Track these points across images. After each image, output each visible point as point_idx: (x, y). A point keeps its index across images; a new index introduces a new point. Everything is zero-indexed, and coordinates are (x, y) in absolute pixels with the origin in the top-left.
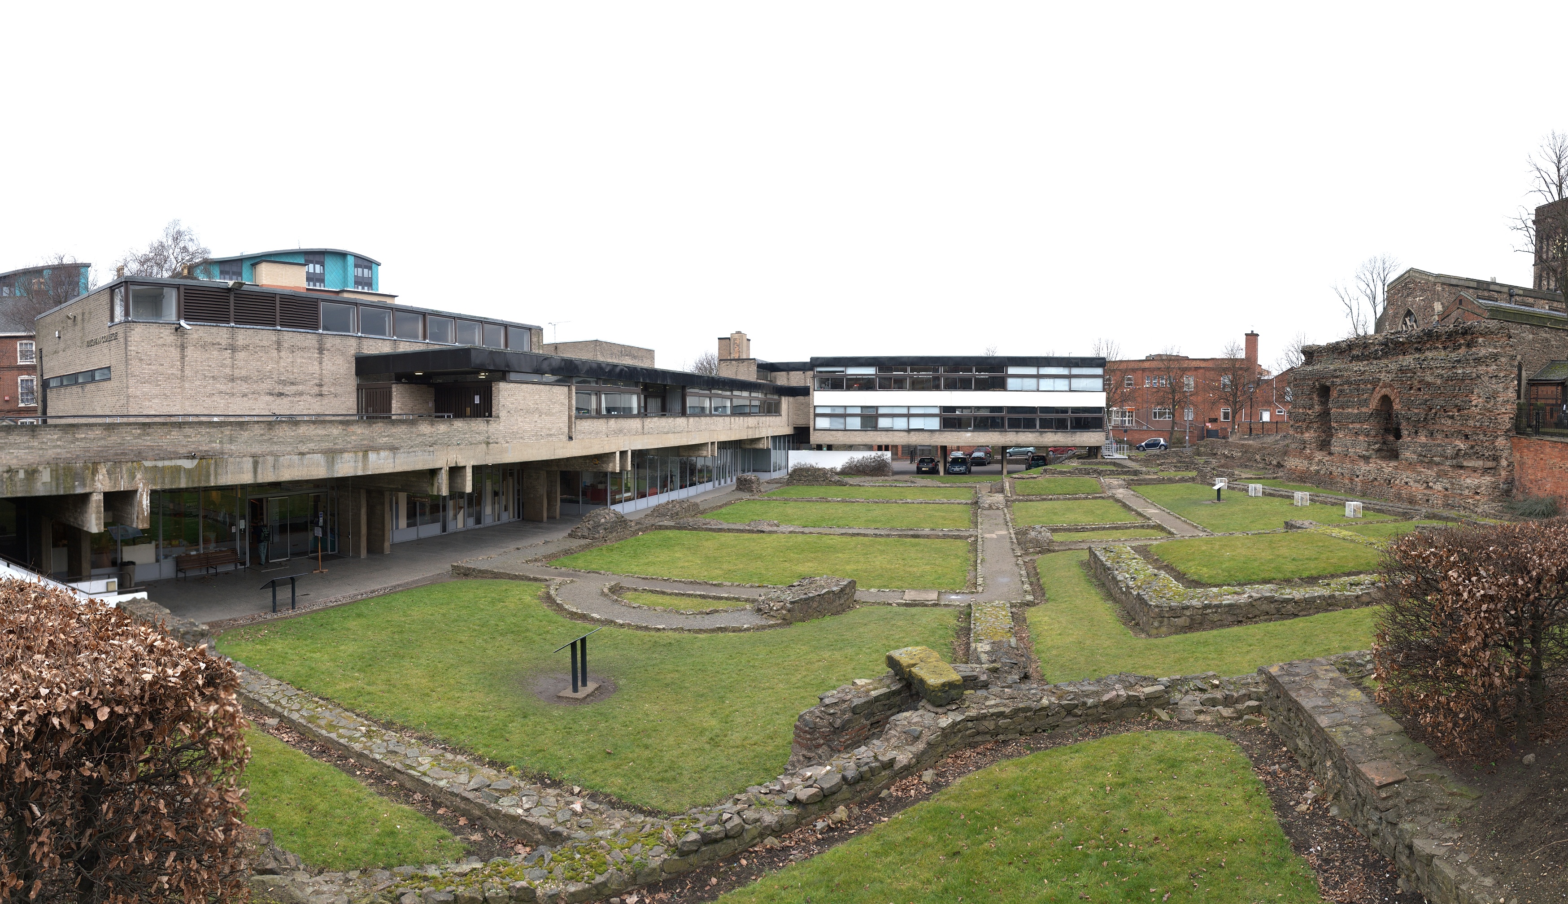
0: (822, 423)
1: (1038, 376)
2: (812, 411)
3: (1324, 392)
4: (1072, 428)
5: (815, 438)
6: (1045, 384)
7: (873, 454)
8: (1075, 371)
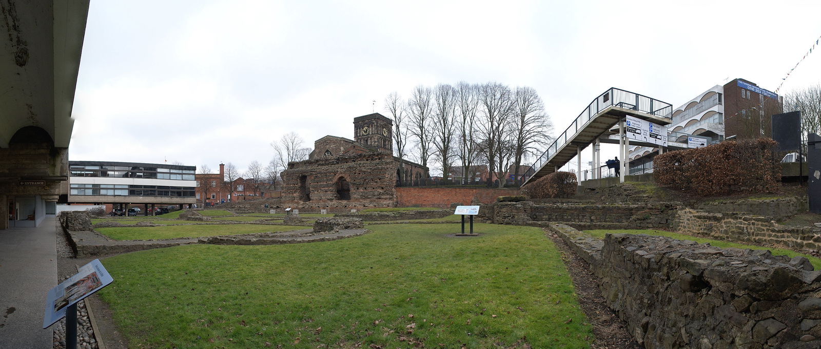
0: (74, 192)
1: (170, 173)
2: (69, 186)
3: (303, 178)
4: (183, 195)
5: (70, 200)
6: (173, 176)
7: (97, 206)
8: (184, 172)
